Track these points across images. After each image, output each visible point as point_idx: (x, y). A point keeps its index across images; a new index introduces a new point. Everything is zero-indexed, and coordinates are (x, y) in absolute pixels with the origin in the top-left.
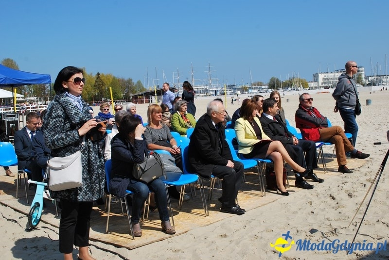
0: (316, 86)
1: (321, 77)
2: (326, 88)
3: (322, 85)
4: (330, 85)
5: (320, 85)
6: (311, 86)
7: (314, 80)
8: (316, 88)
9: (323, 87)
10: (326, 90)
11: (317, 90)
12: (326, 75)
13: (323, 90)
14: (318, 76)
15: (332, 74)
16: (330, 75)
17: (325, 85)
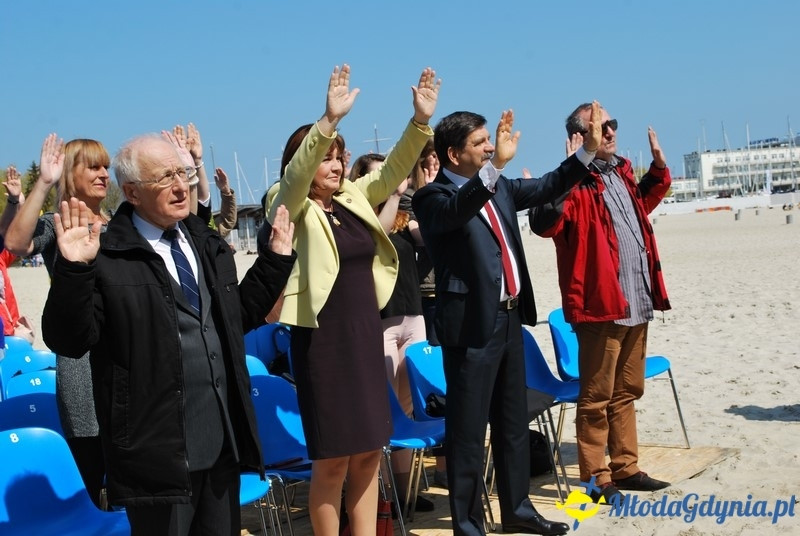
0: (695, 190)
1: (708, 162)
2: (723, 194)
3: (713, 188)
4: (735, 186)
5: (706, 187)
6: (679, 191)
7: (687, 172)
8: (694, 195)
9: (714, 192)
10: (724, 202)
11: (698, 203)
12: (722, 156)
13: (713, 201)
14: (699, 160)
15: (738, 154)
16: (735, 157)
17: (721, 187)
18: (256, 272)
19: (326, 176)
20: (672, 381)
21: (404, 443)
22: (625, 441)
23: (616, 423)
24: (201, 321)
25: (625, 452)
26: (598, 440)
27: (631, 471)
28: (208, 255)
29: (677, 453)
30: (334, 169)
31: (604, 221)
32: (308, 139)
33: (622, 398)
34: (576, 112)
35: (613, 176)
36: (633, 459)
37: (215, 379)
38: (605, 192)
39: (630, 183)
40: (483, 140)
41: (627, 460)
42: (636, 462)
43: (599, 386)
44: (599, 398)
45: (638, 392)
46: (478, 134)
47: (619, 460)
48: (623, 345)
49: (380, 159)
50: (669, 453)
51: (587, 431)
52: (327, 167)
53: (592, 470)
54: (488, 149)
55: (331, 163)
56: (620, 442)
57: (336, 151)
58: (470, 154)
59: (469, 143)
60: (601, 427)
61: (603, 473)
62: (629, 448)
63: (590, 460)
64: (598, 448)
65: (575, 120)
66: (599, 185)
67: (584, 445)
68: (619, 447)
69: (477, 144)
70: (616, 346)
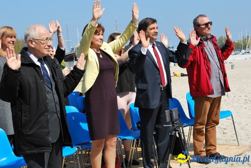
18: (71, 75)
19: (97, 40)
20: (233, 120)
21: (127, 138)
22: (212, 141)
23: (208, 134)
24: (52, 91)
25: (211, 145)
26: (200, 140)
27: (213, 152)
28: (54, 68)
29: (234, 147)
30: (101, 38)
31: (205, 58)
32: (88, 27)
33: (211, 125)
34: (198, 17)
35: (209, 42)
36: (214, 148)
37: (57, 111)
38: (205, 48)
39: (215, 45)
40: (154, 28)
41: (212, 148)
42: (216, 149)
43: (201, 120)
44: (201, 124)
45: (217, 123)
46: (152, 26)
47: (209, 148)
48: (211, 105)
49: (118, 34)
50: (231, 147)
51: (197, 136)
52: (97, 37)
53: (198, 151)
54: (155, 32)
55: (99, 36)
56: (209, 141)
57: (101, 31)
58: (148, 33)
59: (148, 29)
60: (202, 135)
61: (202, 152)
62: (213, 144)
63: (198, 147)
64: (201, 143)
65: (197, 20)
66: (202, 45)
67: (196, 141)
68: (209, 143)
69: (151, 29)
70: (208, 105)
